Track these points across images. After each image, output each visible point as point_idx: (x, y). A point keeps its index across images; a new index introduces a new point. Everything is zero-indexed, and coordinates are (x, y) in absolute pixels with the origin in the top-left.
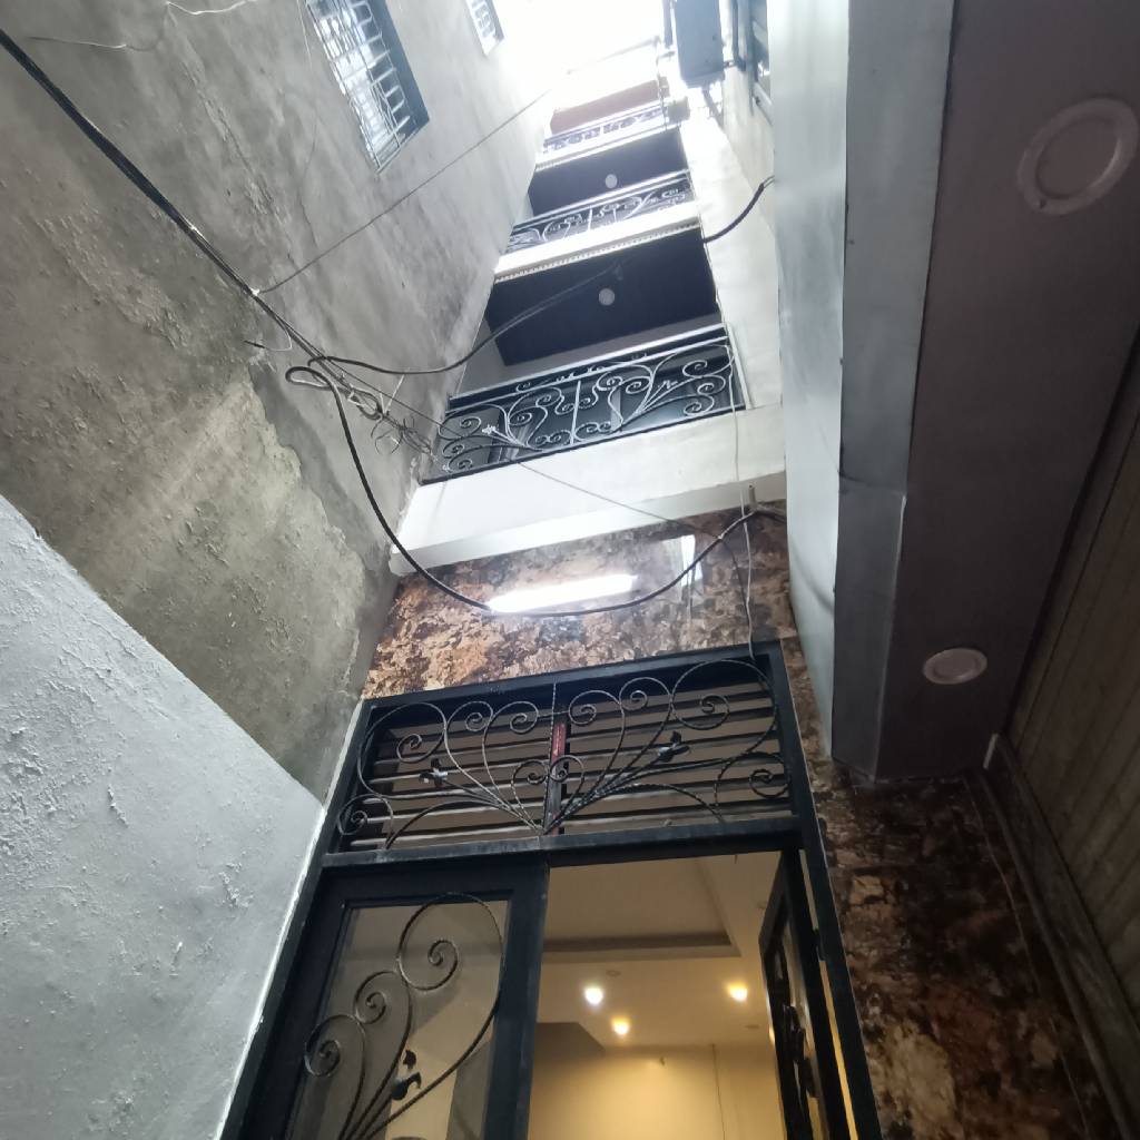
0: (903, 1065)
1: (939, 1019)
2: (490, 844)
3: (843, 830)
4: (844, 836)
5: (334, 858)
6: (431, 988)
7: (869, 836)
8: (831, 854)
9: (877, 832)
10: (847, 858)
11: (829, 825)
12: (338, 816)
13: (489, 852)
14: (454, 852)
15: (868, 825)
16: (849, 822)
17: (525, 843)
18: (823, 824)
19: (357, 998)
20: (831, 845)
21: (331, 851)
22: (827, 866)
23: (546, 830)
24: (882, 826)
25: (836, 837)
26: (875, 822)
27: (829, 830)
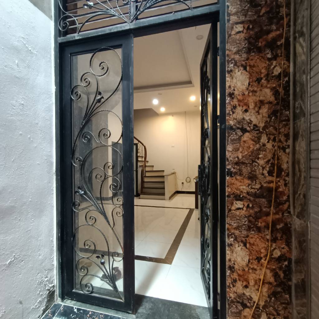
0: (236, 78)
1: (250, 65)
2: (112, 28)
3: (234, 8)
4: (234, 11)
5: (61, 39)
6: (102, 76)
7: (244, 10)
8: (228, 18)
9: (246, 8)
10: (234, 18)
11: (230, 7)
12: (58, 24)
13: (112, 31)
14: (101, 32)
15: (244, 5)
16: (237, 5)
17: (124, 27)
18: (228, 7)
19: (81, 80)
20: (229, 15)
21: (60, 37)
22: (226, 22)
23: (131, 21)
24: (248, 5)
25: (232, 11)
26: (247, 4)
27: (229, 9)
